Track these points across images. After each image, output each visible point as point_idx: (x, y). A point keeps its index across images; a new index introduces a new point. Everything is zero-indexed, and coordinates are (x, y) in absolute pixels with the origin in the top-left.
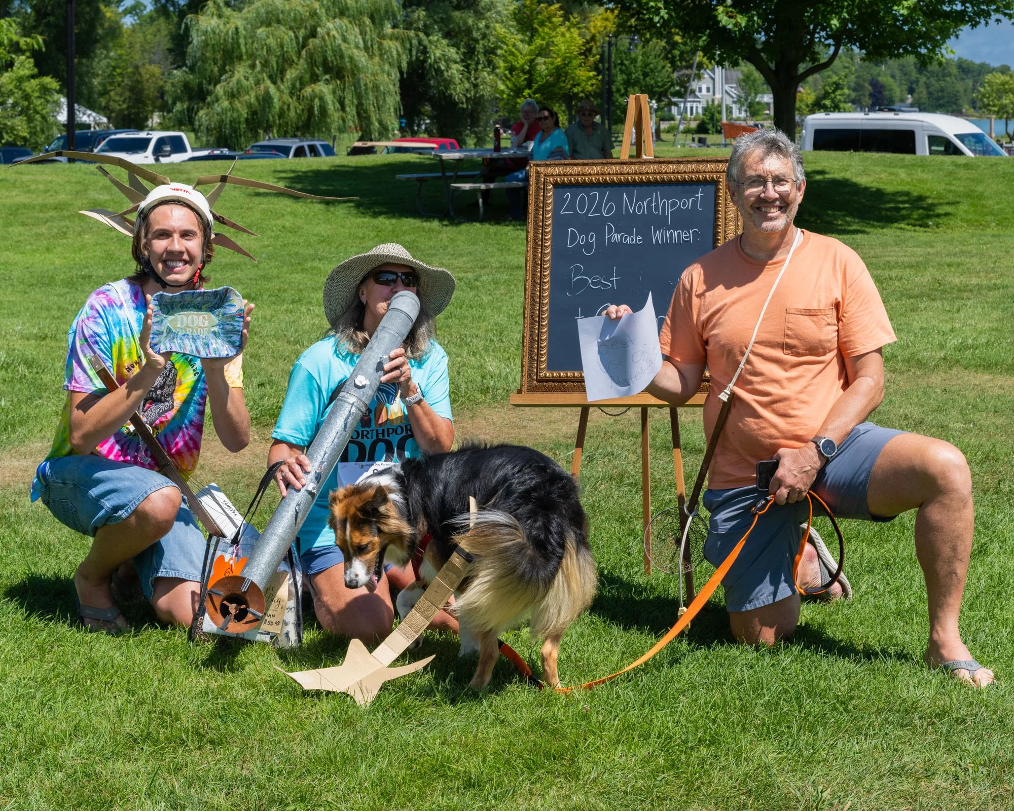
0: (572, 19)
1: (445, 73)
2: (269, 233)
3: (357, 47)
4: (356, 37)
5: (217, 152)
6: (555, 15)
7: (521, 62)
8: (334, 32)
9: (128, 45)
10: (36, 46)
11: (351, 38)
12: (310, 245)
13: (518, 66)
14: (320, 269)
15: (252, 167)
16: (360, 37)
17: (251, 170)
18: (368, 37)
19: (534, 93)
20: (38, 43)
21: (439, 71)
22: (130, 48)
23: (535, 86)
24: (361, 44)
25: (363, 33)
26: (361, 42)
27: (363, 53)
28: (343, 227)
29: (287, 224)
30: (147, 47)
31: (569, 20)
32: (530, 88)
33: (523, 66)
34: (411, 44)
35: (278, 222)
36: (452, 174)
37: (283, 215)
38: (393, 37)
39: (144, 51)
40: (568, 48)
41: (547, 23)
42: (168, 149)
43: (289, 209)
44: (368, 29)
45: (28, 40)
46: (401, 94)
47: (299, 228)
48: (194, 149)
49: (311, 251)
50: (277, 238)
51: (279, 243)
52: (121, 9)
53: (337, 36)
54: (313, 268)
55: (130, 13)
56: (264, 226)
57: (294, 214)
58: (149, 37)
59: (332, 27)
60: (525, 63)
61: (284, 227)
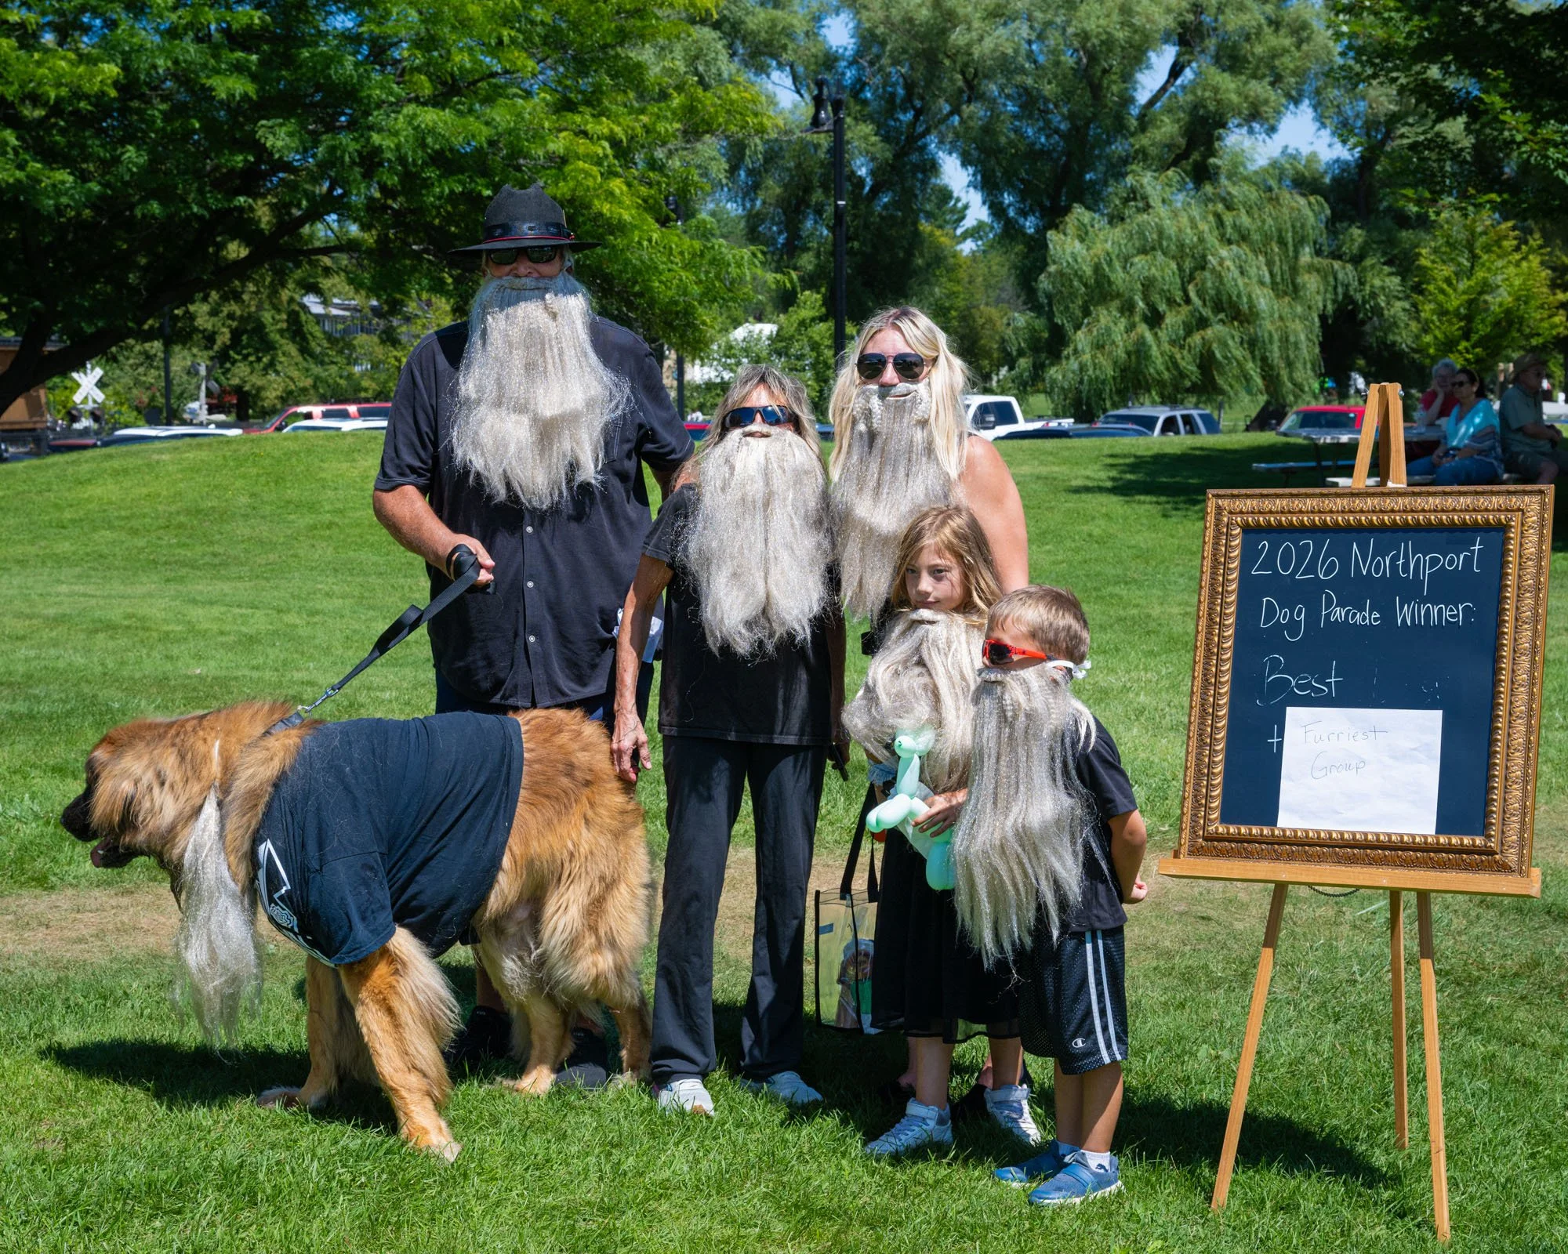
0: (1531, 242)
1: (1386, 312)
2: (1069, 543)
3: (1262, 283)
4: (1259, 268)
5: (1053, 424)
6: (1506, 237)
7: (1455, 303)
8: (1228, 263)
9: (967, 279)
10: (788, 285)
11: (1253, 271)
12: (1120, 562)
13: (1451, 309)
14: (1121, 598)
15: (1068, 449)
16: (1265, 268)
17: (1066, 454)
18: (1276, 269)
19: (1474, 346)
20: (791, 281)
21: (1377, 311)
22: (970, 282)
23: (1475, 337)
24: (1267, 279)
25: (1270, 264)
26: (1267, 275)
27: (1268, 291)
28: (1172, 536)
29: (1096, 532)
30: (993, 282)
31: (1526, 242)
32: (1468, 340)
33: (1458, 309)
34: (1336, 279)
35: (1085, 528)
36: (1329, 463)
37: (1093, 518)
38: (1311, 268)
39: (988, 286)
40: (1524, 283)
41: (1495, 248)
42: (992, 419)
43: (1104, 510)
44: (1277, 258)
45: (779, 276)
46: (1321, 344)
47: (1110, 536)
48: (1027, 420)
49: (1120, 571)
50: (1077, 550)
51: (1079, 558)
52: (959, 231)
53: (1232, 268)
54: (1112, 596)
55: (972, 236)
56: (1063, 533)
57: (1107, 516)
58: (994, 268)
59: (1224, 256)
60: (1461, 305)
61: (1090, 535)
